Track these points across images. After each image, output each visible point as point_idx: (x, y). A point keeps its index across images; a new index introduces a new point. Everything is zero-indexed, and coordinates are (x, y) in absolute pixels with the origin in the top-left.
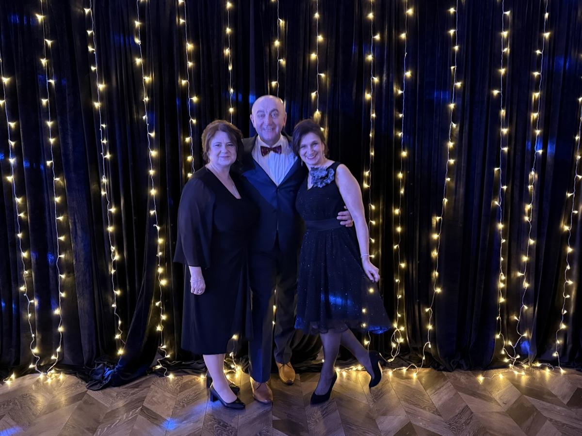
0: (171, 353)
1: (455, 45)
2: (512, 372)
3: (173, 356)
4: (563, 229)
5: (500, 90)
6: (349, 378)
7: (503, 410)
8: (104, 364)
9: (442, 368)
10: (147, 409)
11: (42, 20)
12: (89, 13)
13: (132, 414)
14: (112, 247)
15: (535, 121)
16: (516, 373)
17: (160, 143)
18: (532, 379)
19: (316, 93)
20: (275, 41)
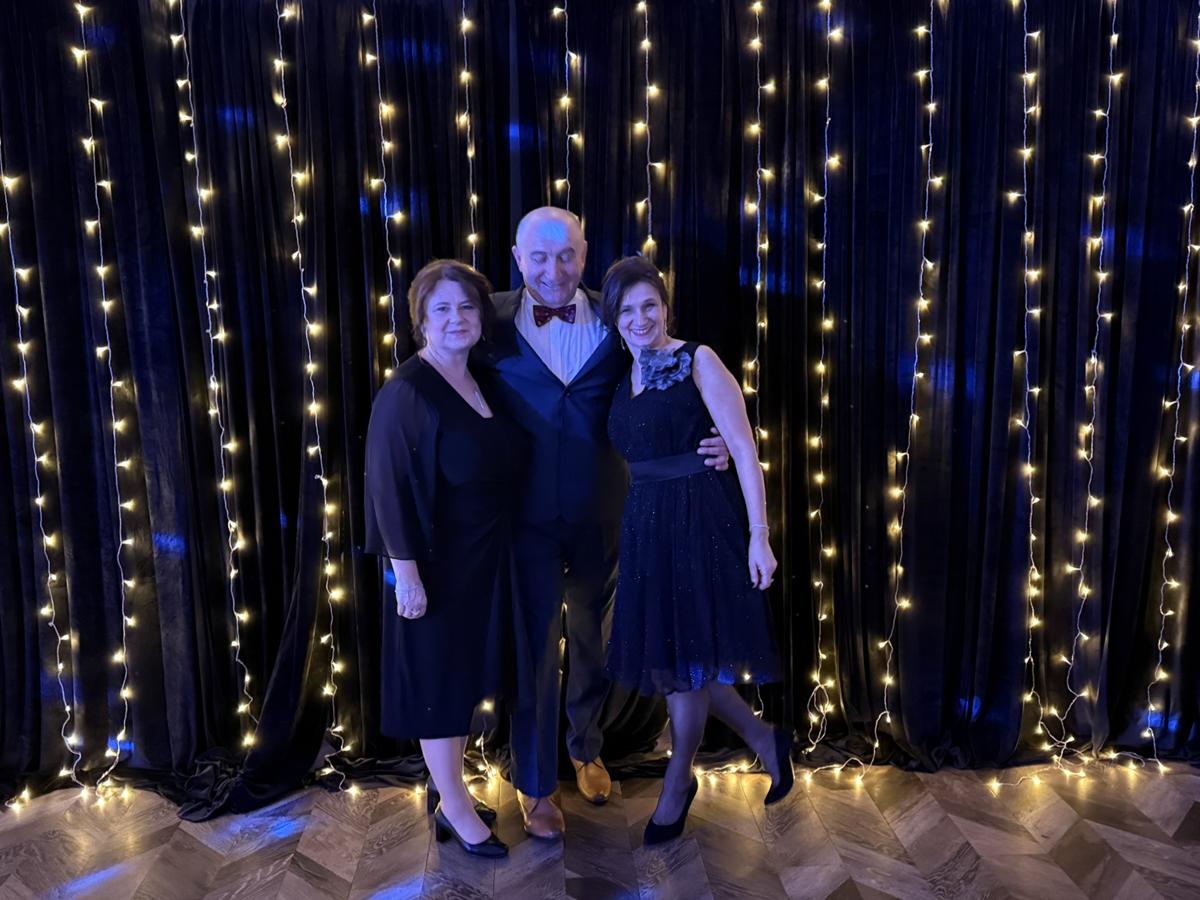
0: (352, 742)
1: (927, 100)
2: (1060, 772)
3: (357, 749)
4: (1157, 474)
5: (1023, 192)
6: (722, 788)
7: (1043, 852)
8: (215, 767)
9: (913, 764)
10: (306, 859)
11: (83, 59)
12: (180, 44)
13: (274, 869)
14: (230, 522)
15: (1096, 253)
16: (1067, 773)
17: (327, 307)
18: (1101, 785)
19: (646, 202)
20: (560, 97)
